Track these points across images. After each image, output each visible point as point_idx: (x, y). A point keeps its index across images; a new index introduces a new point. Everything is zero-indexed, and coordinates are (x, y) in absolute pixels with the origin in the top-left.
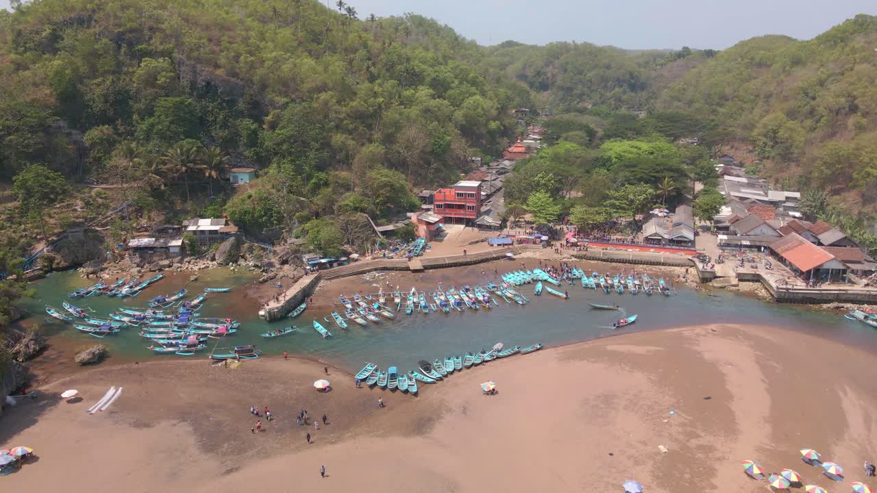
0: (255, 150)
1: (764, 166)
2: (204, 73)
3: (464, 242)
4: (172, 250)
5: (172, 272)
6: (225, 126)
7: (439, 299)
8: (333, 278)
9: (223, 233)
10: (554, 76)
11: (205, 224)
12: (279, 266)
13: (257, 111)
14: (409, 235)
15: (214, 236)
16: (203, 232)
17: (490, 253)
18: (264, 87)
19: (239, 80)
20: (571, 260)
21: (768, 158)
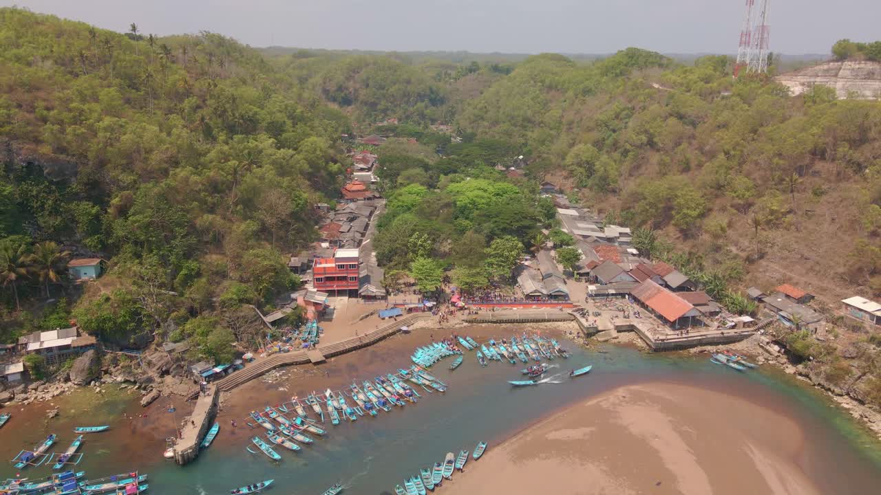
0: (98, 238)
1: (583, 194)
2: (23, 152)
3: (354, 318)
4: (10, 378)
5: (16, 407)
6: (55, 211)
7: (360, 398)
8: (232, 388)
9: (78, 347)
10: (356, 90)
11: (51, 339)
12: (159, 380)
13: (97, 192)
14: (298, 321)
15: (65, 351)
16: (49, 349)
17: (385, 329)
18: (102, 164)
19: (69, 157)
20: (462, 326)
21: (585, 187)
